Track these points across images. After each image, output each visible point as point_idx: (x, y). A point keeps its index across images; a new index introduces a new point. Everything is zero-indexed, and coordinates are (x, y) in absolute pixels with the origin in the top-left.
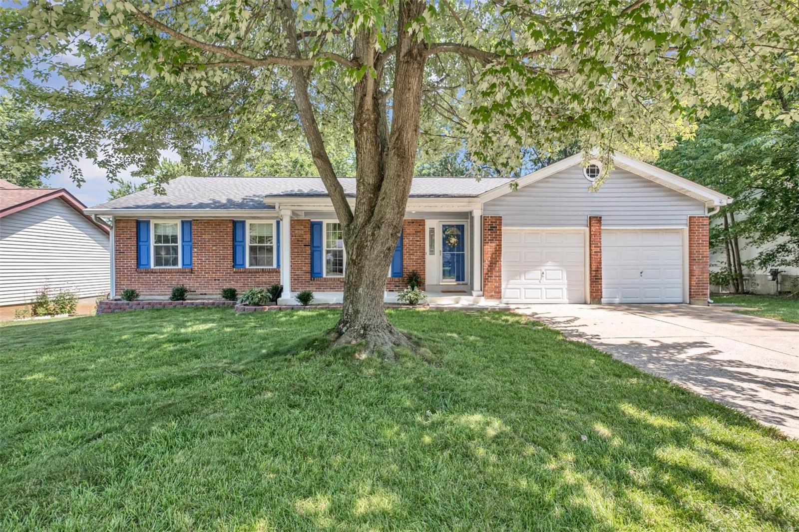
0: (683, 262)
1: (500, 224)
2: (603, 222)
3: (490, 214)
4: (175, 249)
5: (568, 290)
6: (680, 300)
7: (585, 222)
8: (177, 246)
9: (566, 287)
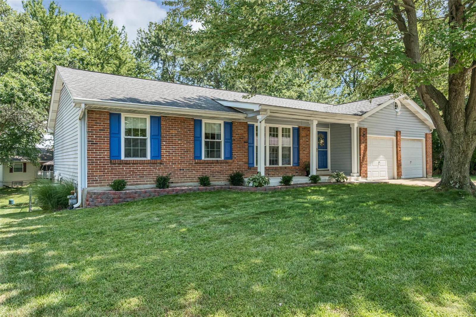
0: (423, 156)
1: (367, 133)
2: (401, 134)
3: (362, 126)
4: (144, 142)
5: (388, 171)
6: (421, 176)
7: (394, 134)
8: (145, 140)
9: (387, 170)
